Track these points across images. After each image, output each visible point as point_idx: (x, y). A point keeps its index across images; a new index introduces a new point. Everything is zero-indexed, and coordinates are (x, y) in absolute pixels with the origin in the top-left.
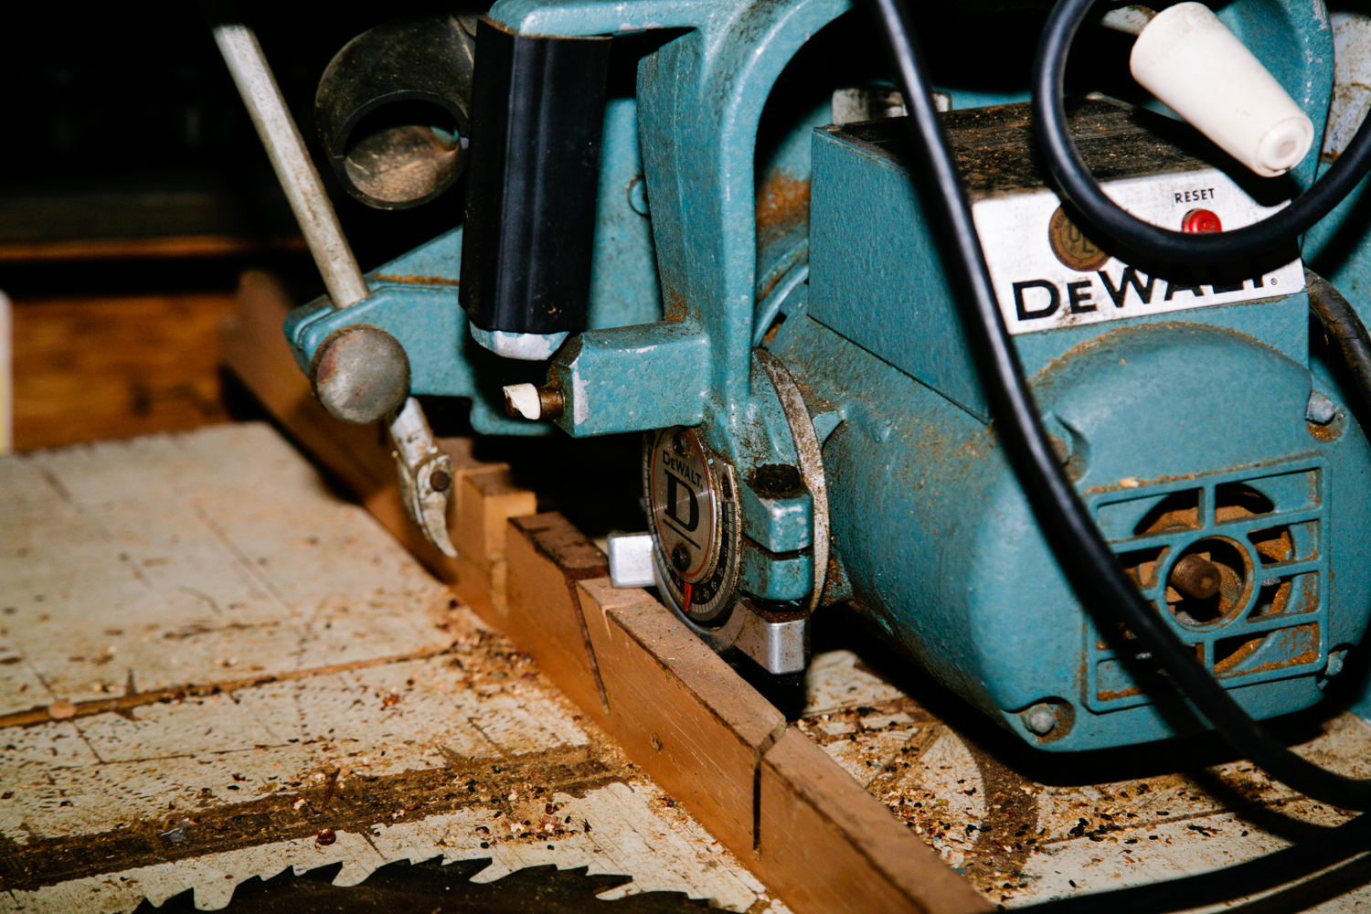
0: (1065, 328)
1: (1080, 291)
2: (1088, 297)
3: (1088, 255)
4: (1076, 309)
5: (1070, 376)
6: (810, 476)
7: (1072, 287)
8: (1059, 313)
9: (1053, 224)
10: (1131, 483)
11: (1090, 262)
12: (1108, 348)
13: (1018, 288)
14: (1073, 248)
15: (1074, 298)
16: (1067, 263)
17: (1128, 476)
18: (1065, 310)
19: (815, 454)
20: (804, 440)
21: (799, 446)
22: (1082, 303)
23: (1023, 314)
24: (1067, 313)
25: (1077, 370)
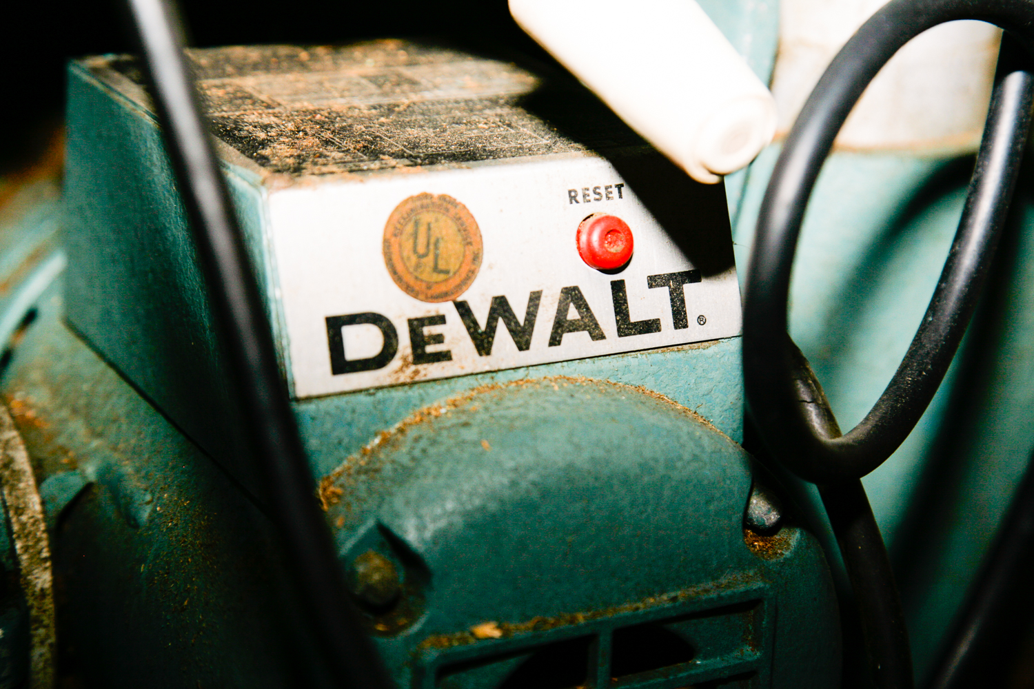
0: (403, 385)
1: (427, 330)
2: (439, 339)
3: (442, 277)
4: (420, 356)
5: (405, 460)
6: (30, 573)
7: (415, 326)
8: (396, 363)
9: (391, 229)
10: (489, 630)
11: (443, 288)
12: (464, 418)
13: (335, 325)
14: (418, 266)
15: (418, 342)
16: (409, 289)
17: (483, 619)
18: (405, 359)
19: (39, 540)
20: (24, 518)
21: (16, 528)
22: (430, 349)
23: (340, 364)
24: (406, 364)
25: (417, 453)
